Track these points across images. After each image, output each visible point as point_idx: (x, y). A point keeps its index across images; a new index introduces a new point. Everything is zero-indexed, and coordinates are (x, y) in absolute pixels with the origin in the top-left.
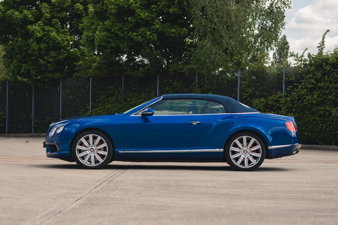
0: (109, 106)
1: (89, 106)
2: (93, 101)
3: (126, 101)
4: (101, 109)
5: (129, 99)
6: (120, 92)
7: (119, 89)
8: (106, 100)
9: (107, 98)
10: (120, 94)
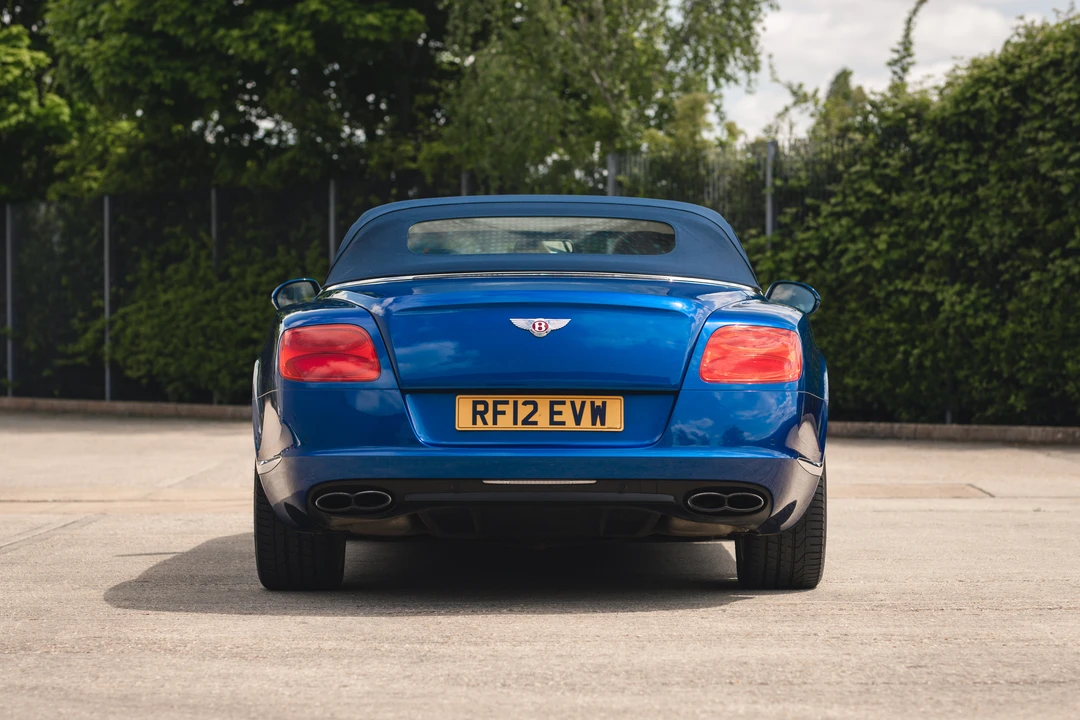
0: (169, 296)
1: (102, 297)
2: (118, 278)
3: (224, 276)
4: (140, 310)
5: (234, 270)
6: (204, 246)
7: (202, 234)
8: (157, 275)
9: (163, 268)
10: (203, 254)
